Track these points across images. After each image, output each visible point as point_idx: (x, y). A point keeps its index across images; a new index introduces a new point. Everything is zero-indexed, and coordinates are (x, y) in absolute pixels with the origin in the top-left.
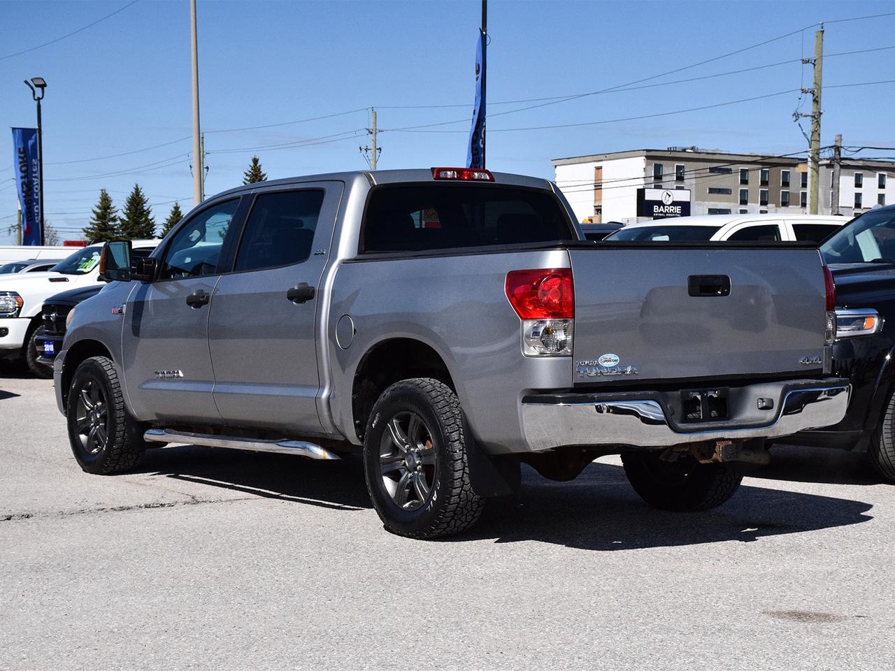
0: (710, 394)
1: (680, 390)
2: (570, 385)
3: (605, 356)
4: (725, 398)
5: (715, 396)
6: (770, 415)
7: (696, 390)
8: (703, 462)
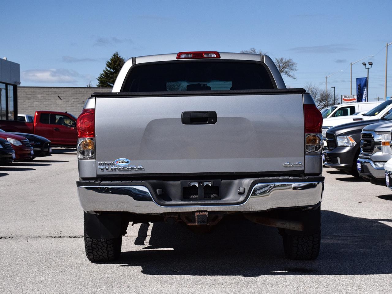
0: (205, 184)
1: (181, 181)
2: (95, 176)
3: (120, 159)
4: (218, 187)
5: (210, 185)
6: (242, 198)
7: (196, 181)
8: (190, 224)
